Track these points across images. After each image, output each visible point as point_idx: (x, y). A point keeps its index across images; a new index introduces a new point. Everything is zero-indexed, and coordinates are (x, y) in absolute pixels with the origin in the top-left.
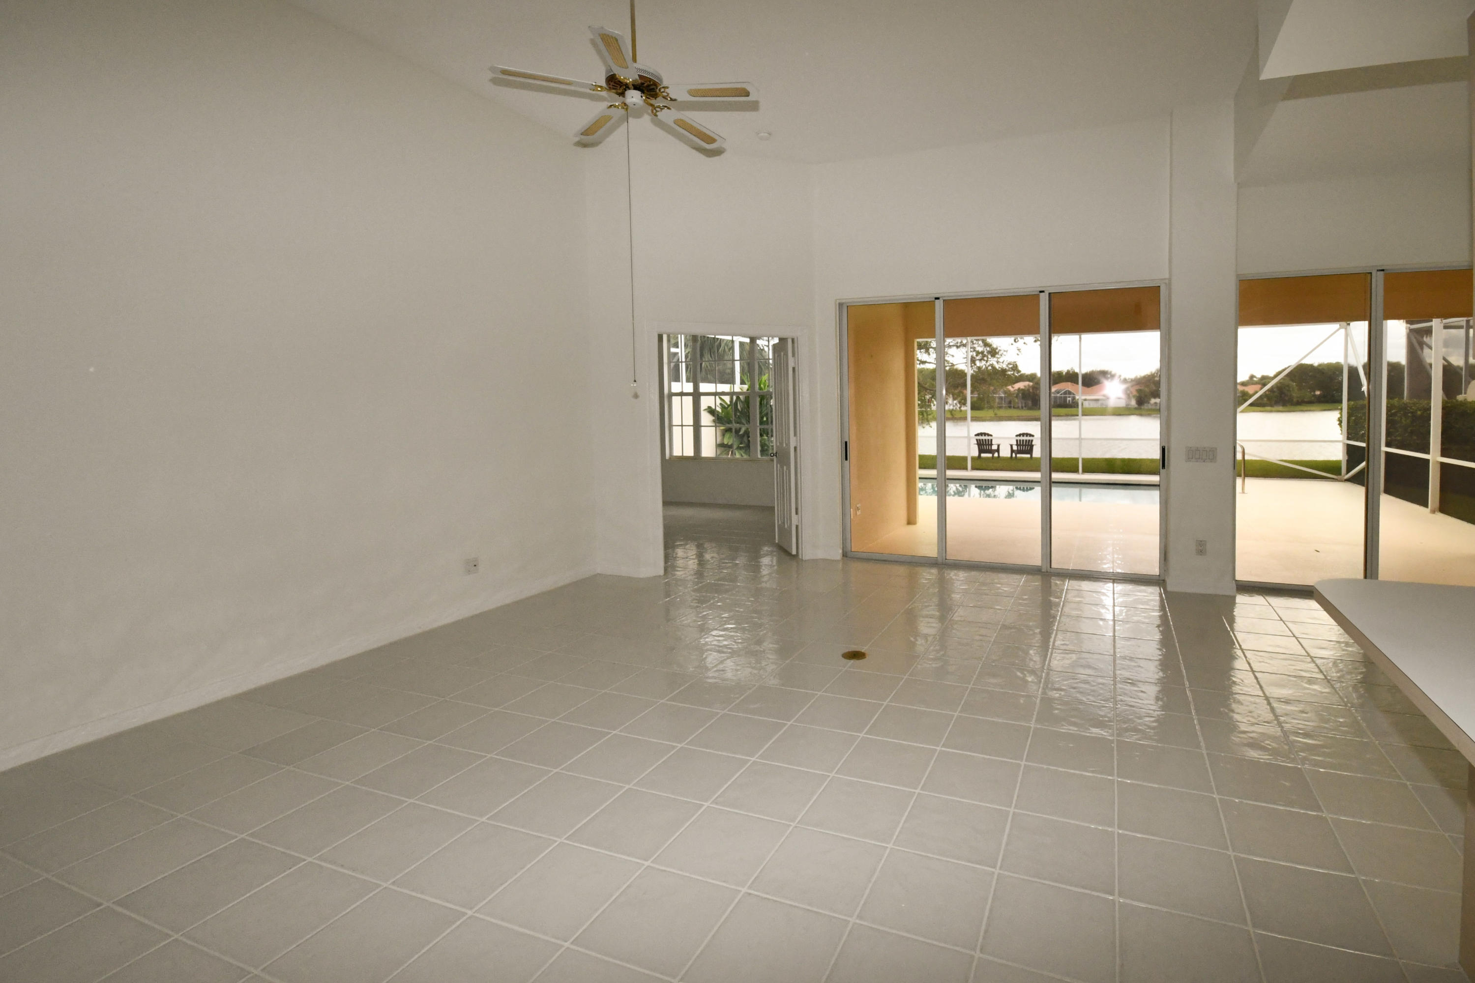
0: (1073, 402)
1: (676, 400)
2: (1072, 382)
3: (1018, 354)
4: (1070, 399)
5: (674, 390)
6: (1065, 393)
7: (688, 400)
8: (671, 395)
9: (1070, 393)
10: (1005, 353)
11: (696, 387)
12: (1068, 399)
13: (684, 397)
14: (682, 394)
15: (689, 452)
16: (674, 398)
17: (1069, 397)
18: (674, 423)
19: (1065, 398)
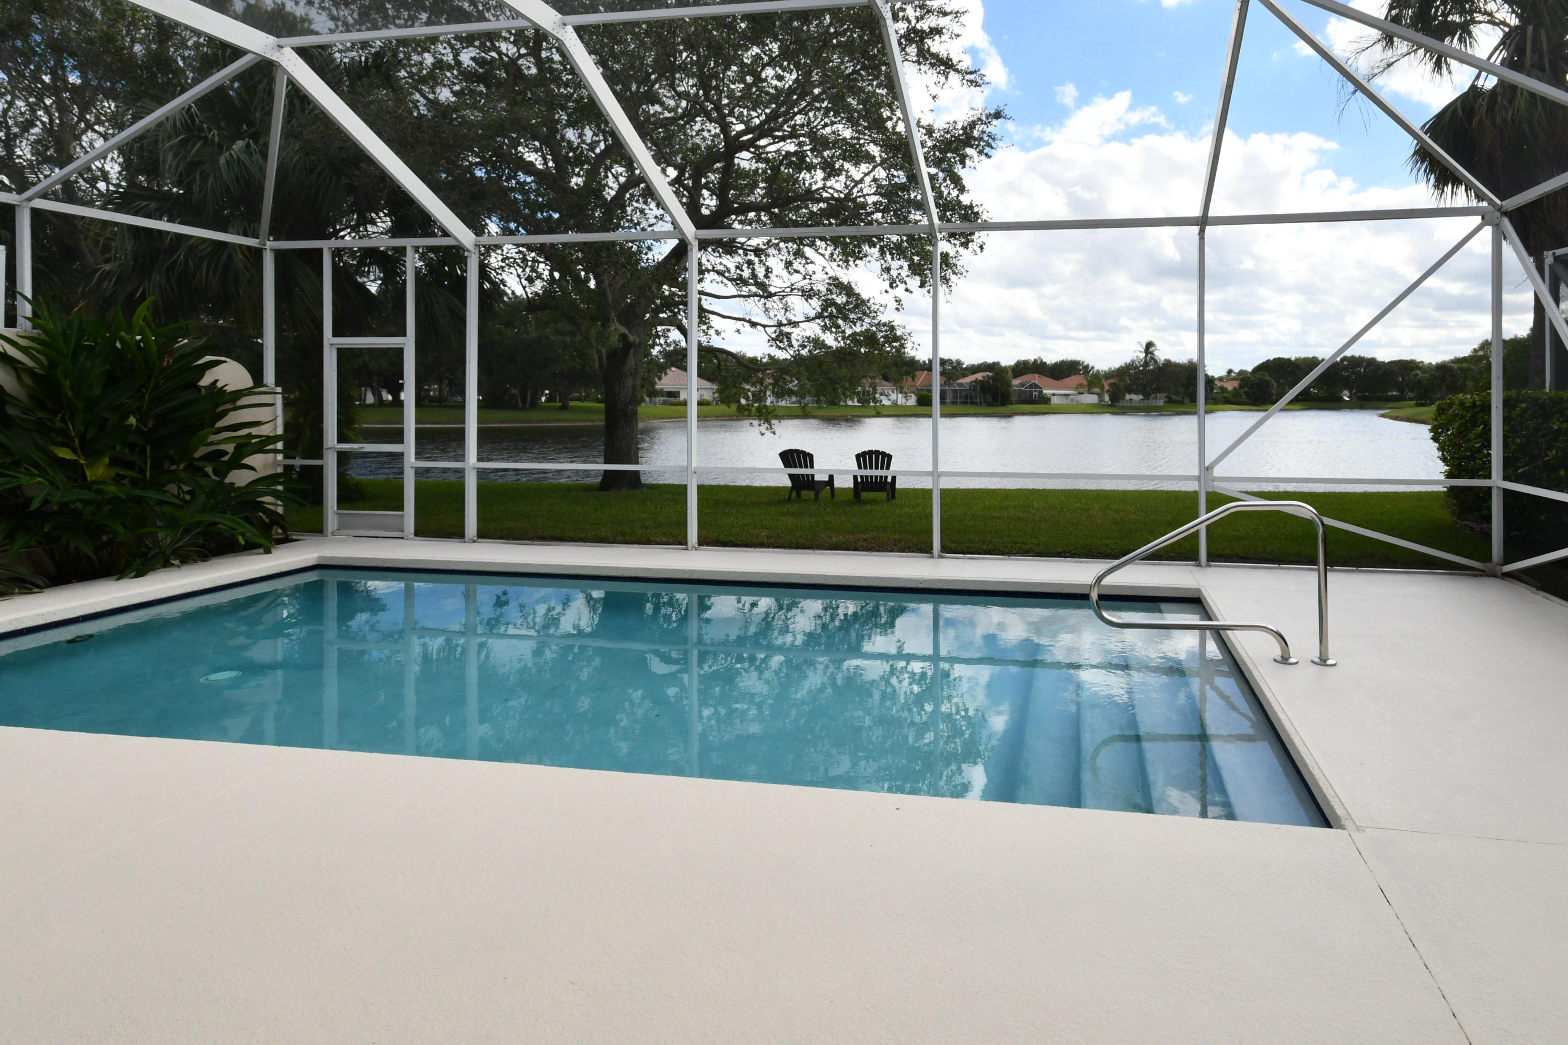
0: (1039, 397)
2: (1039, 373)
4: (1037, 393)
6: (1031, 386)
9: (1036, 386)
10: (882, 309)
12: (1034, 393)
17: (1035, 391)
19: (1031, 392)
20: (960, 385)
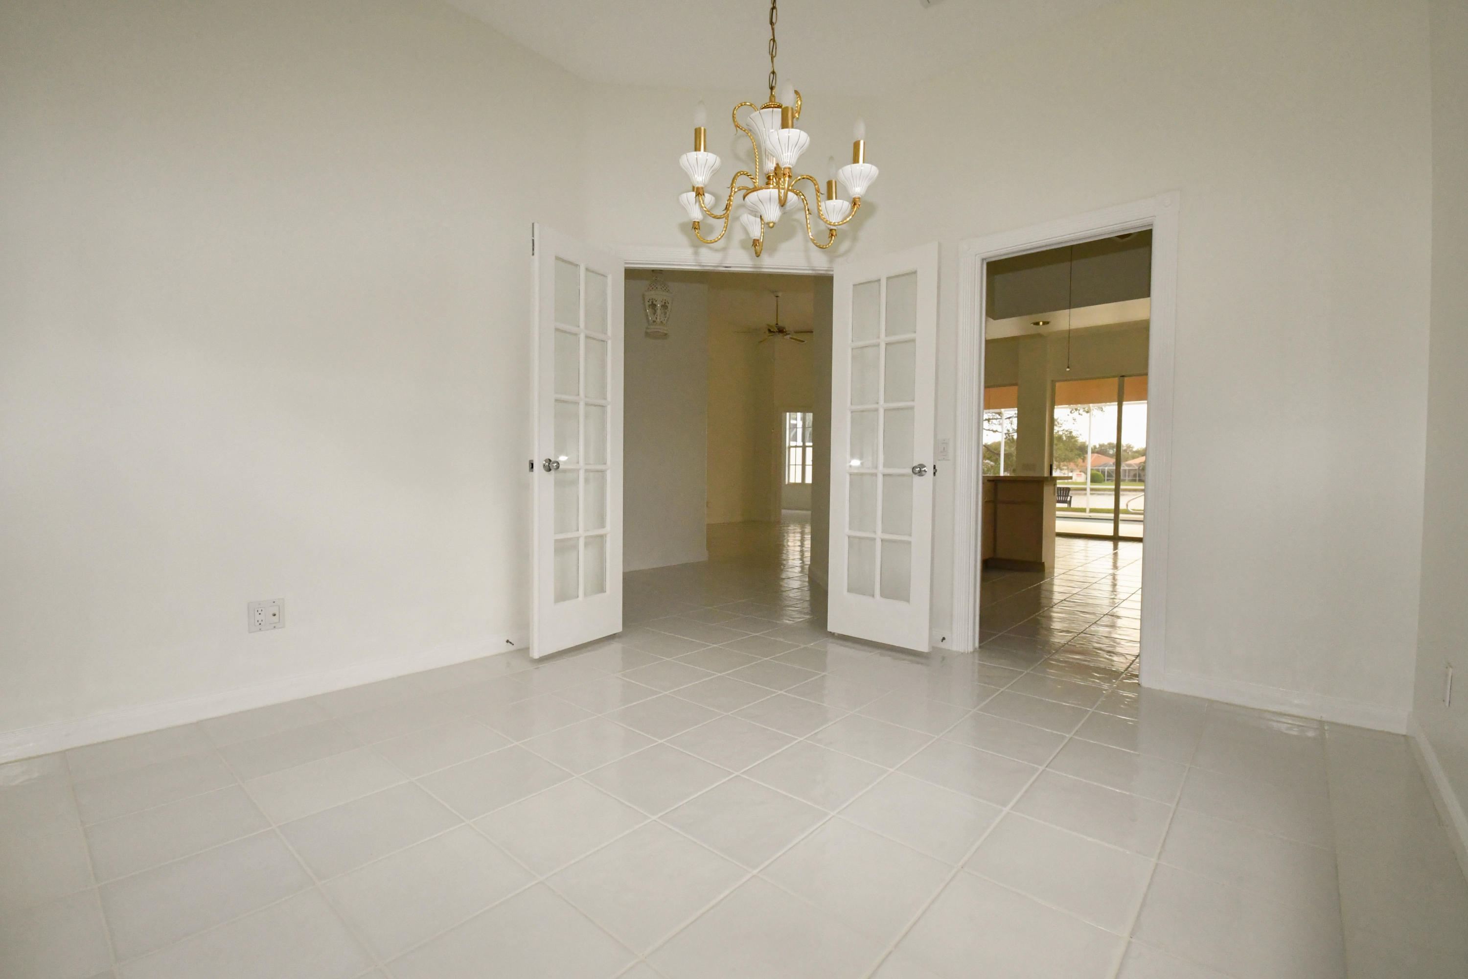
1: (792, 450)
3: (1074, 423)
7: (800, 450)
8: (790, 447)
13: (797, 448)
14: (796, 447)
15: (799, 480)
18: (791, 463)
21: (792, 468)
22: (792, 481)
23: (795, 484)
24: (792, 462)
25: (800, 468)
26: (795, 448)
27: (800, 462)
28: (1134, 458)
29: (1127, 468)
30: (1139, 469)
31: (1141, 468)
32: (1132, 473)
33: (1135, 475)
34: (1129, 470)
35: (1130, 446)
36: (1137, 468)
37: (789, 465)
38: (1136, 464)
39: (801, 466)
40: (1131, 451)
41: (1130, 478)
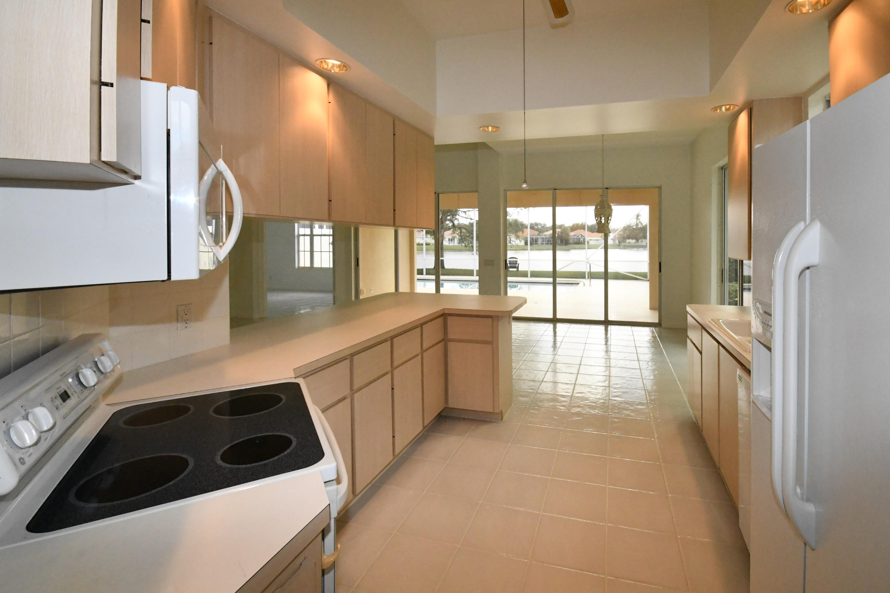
1: (301, 238)
4: (582, 239)
5: (301, 233)
7: (308, 238)
8: (299, 236)
9: (582, 236)
11: (312, 231)
12: (581, 239)
13: (305, 238)
14: (304, 235)
15: (308, 265)
16: (301, 237)
17: (582, 238)
20: (545, 235)
21: (301, 254)
22: (302, 265)
23: (304, 268)
24: (301, 248)
25: (308, 254)
26: (303, 237)
27: (308, 248)
28: (547, 231)
29: (544, 237)
30: (550, 237)
31: (551, 237)
32: (547, 240)
33: (548, 241)
34: (545, 238)
35: (545, 224)
36: (549, 237)
37: (299, 251)
38: (548, 235)
39: (309, 253)
40: (546, 227)
41: (546, 242)
